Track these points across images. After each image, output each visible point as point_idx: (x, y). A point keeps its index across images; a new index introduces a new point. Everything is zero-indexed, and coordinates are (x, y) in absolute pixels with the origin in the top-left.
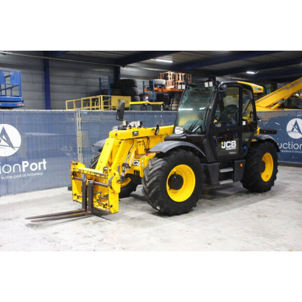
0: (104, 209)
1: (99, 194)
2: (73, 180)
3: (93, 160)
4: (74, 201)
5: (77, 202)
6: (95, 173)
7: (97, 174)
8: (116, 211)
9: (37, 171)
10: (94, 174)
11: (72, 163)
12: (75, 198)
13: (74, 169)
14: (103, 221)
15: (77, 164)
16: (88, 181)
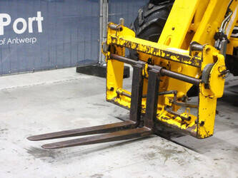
0: (184, 127)
1: (172, 95)
2: (110, 61)
3: (141, 21)
4: (108, 101)
5: (117, 104)
6: (166, 52)
7: (171, 54)
8: (210, 133)
9: (26, 34)
10: (163, 55)
11: (109, 27)
12: (112, 96)
13: (112, 38)
14: (179, 152)
15: (121, 29)
16: (147, 66)
